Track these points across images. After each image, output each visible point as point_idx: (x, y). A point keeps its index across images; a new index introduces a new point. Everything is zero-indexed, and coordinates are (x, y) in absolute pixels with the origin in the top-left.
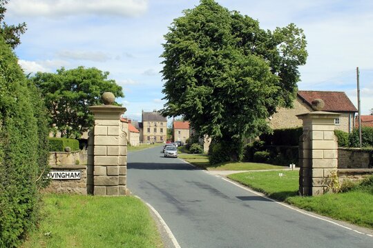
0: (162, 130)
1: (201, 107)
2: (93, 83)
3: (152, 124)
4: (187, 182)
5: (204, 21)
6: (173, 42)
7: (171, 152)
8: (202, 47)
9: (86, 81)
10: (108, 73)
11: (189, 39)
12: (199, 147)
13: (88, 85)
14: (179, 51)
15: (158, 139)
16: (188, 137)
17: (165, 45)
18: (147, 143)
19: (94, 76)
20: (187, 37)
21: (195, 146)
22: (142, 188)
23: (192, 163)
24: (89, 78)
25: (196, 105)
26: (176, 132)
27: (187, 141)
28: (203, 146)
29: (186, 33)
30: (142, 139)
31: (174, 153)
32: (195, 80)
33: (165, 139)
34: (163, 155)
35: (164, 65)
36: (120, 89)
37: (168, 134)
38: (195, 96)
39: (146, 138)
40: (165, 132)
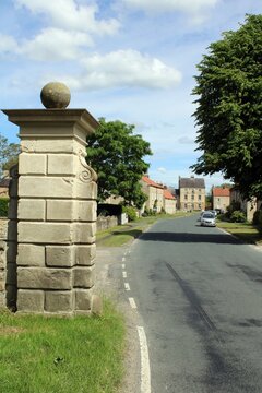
0: (200, 197)
1: (249, 157)
2: (115, 138)
3: (189, 190)
4: (230, 266)
5: (252, 43)
6: (210, 71)
7: (209, 220)
8: (249, 77)
9: (107, 135)
10: (133, 127)
11: (231, 67)
12: (241, 214)
13: (109, 140)
14: (218, 84)
15: (196, 207)
16: (228, 204)
17: (198, 78)
18: (184, 210)
19: (116, 129)
20: (228, 64)
21: (237, 213)
22: (153, 277)
23: (234, 234)
24: (110, 131)
25: (242, 155)
26: (216, 200)
27: (228, 208)
28: (246, 213)
29: (228, 60)
30: (178, 206)
31: (212, 221)
32: (241, 121)
33: (203, 206)
34: (199, 223)
35: (198, 105)
36: (147, 145)
37: (207, 201)
38: (240, 143)
39: (183, 205)
40: (203, 200)
